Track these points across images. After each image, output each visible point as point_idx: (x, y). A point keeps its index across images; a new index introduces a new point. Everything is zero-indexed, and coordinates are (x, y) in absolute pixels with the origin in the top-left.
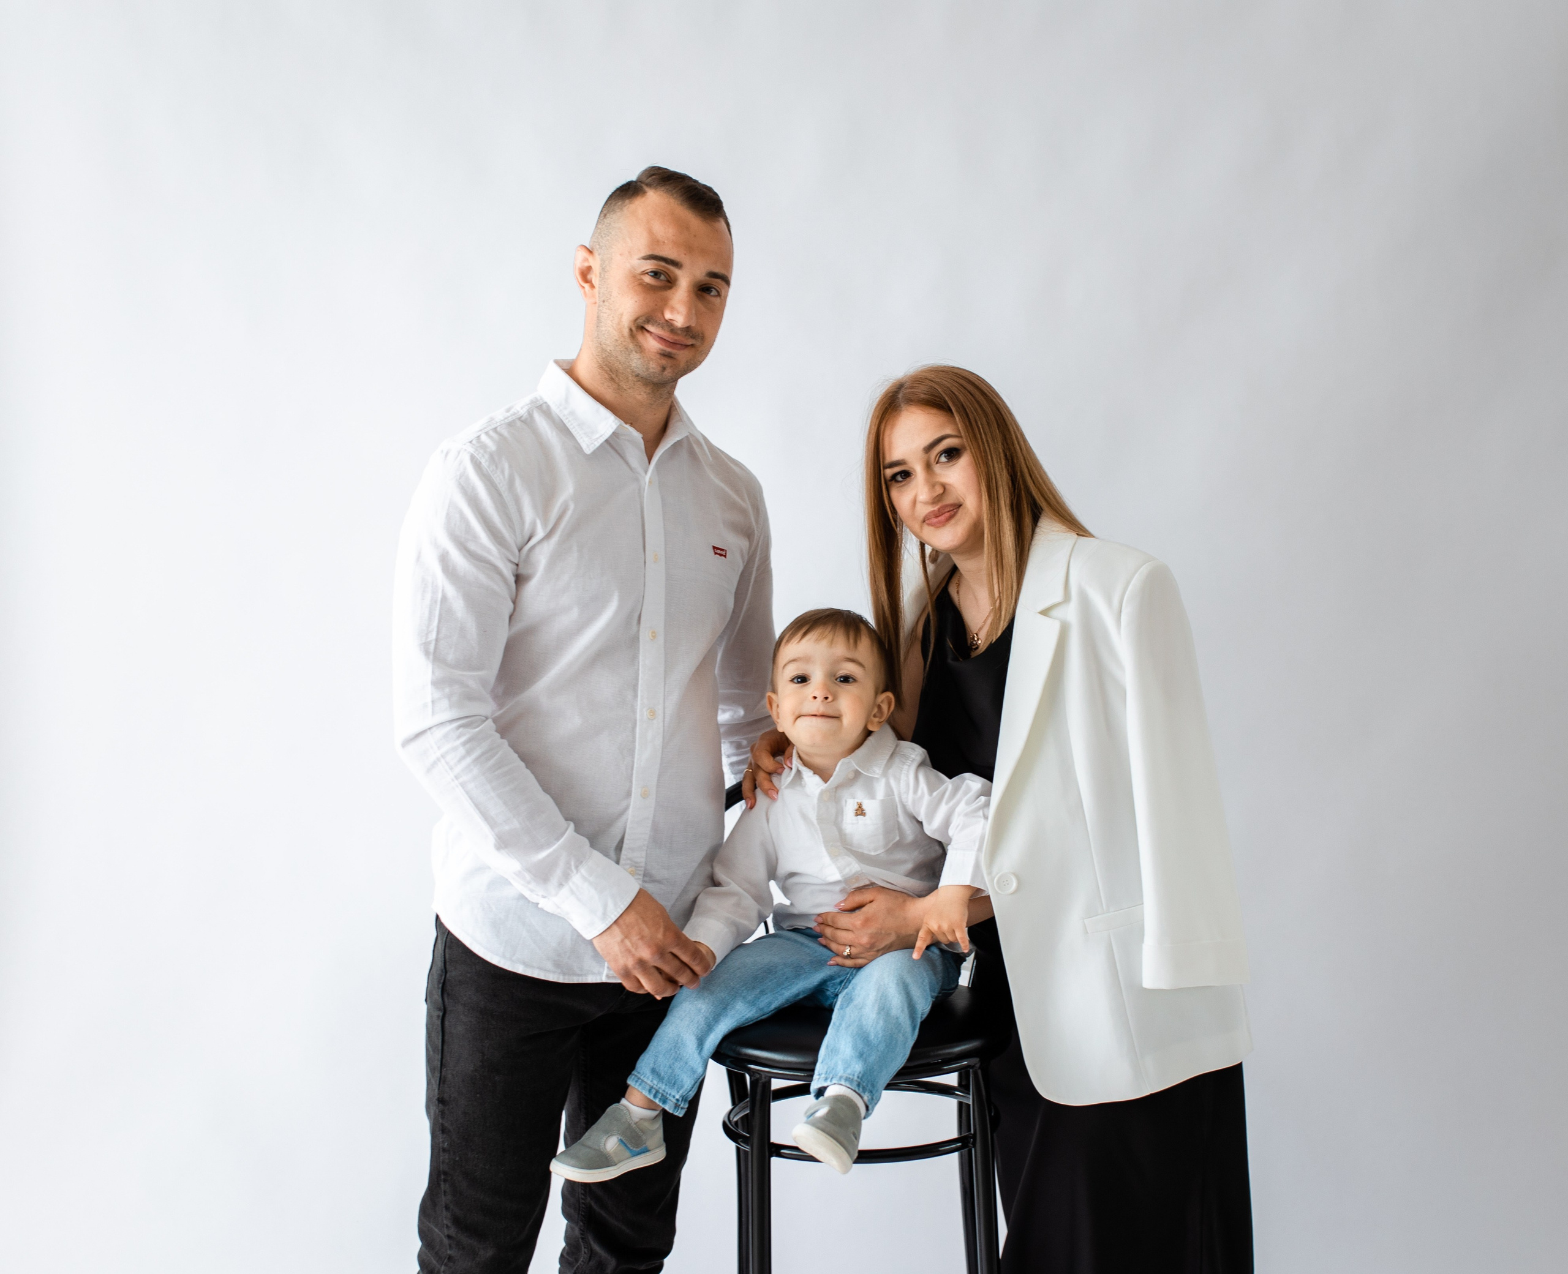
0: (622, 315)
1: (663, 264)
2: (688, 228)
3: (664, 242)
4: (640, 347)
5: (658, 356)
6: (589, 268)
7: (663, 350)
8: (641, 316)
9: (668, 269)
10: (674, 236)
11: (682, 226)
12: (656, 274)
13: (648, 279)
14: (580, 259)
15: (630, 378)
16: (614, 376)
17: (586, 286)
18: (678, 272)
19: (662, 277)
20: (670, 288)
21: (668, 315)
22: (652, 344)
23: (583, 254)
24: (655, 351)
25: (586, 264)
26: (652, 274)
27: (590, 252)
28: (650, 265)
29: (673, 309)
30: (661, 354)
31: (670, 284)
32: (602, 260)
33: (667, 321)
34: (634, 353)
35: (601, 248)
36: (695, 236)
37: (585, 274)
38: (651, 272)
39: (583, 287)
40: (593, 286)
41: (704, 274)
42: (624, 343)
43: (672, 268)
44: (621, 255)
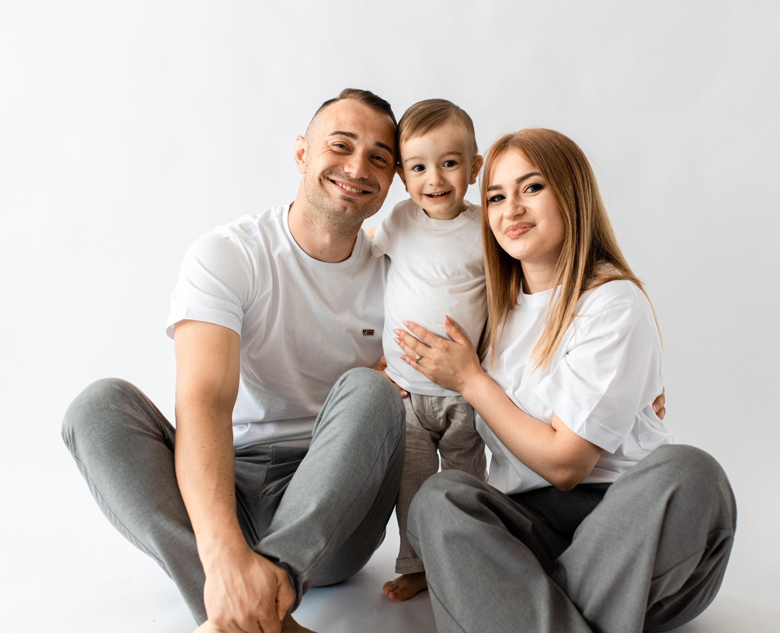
0: (315, 170)
1: (344, 136)
2: (363, 113)
3: (345, 122)
4: (328, 193)
5: (340, 200)
6: (303, 151)
7: (343, 196)
8: (327, 169)
9: (348, 141)
10: (352, 117)
11: (358, 112)
12: (341, 146)
13: (335, 149)
14: (298, 145)
15: (324, 220)
16: (313, 220)
17: (300, 162)
18: (354, 142)
19: (345, 148)
20: (350, 154)
21: (346, 169)
22: (336, 192)
23: (300, 141)
24: (338, 197)
25: (301, 148)
26: (339, 146)
27: (304, 138)
28: (337, 139)
29: (350, 166)
30: (342, 199)
31: (350, 152)
32: (308, 142)
33: (345, 173)
34: (325, 197)
35: (308, 136)
36: (367, 118)
37: (300, 155)
38: (338, 145)
39: (299, 163)
40: (303, 162)
41: (373, 144)
42: (318, 191)
43: (350, 139)
44: (319, 136)
